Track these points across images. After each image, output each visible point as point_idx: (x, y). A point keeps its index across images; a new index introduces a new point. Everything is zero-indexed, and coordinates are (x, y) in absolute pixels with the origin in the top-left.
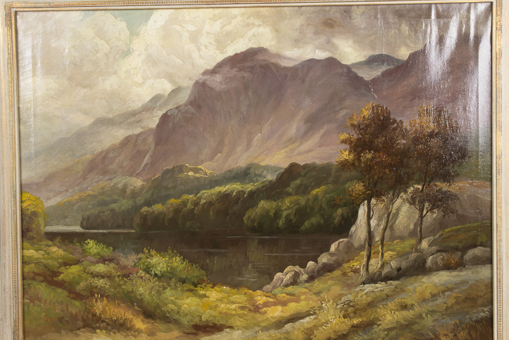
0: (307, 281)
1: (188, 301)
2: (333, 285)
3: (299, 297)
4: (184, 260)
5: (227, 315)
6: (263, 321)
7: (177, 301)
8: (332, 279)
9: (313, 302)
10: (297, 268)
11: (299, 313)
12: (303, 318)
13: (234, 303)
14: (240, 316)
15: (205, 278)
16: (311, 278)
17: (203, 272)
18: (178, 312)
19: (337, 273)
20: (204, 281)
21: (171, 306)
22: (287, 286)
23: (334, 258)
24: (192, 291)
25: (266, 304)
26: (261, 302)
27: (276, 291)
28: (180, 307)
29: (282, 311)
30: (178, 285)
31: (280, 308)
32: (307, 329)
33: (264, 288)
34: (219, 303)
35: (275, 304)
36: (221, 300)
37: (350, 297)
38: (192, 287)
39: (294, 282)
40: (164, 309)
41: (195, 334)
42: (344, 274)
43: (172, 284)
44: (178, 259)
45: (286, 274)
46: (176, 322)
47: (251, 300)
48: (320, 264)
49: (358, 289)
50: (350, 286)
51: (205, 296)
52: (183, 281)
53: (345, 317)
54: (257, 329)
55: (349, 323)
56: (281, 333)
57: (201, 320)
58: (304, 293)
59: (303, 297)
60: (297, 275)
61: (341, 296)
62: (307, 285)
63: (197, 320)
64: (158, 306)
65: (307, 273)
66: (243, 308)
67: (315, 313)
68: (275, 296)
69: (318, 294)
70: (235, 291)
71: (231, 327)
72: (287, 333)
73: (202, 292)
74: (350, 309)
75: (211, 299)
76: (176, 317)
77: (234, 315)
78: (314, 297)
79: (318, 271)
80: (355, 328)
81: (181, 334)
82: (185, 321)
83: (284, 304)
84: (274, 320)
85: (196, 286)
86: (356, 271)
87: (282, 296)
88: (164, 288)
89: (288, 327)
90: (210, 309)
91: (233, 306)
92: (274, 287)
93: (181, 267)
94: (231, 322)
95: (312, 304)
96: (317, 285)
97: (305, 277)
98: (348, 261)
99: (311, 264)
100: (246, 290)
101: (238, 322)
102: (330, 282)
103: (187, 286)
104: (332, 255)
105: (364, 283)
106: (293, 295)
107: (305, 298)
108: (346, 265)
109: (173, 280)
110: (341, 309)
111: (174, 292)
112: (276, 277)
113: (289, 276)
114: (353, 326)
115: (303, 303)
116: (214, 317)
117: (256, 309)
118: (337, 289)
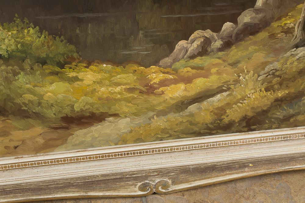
0: (220, 50)
1: (53, 87)
2: (256, 51)
3: (209, 70)
4: (41, 31)
5: (108, 101)
6: (160, 104)
7: (36, 89)
8: (255, 43)
9: (228, 75)
10: (208, 33)
11: (207, 91)
12: (213, 95)
13: (118, 84)
14: (128, 100)
15: (75, 55)
16: (227, 45)
17: (72, 47)
18: (40, 104)
19: (263, 35)
20: (73, 59)
21: (28, 97)
22: (193, 57)
23: (261, 15)
24: (57, 74)
25: (163, 83)
26: (157, 81)
27: (177, 65)
28: (41, 97)
29: (186, 90)
30: (36, 67)
31: (182, 86)
32: (218, 109)
33: (162, 63)
34: (97, 87)
35: (175, 82)
36: (100, 83)
37: (277, 65)
38: (57, 69)
39: (204, 51)
40: (18, 101)
41: (67, 128)
42: (272, 36)
43: (27, 67)
44: (32, 31)
45: (193, 42)
46: (38, 116)
47: (143, 78)
48: (240, 26)
49: (288, 54)
50: (277, 52)
51: (76, 79)
52: (43, 62)
53: (267, 90)
54: (151, 114)
55: (271, 96)
56: (182, 117)
57: (73, 110)
58: (215, 65)
59: (214, 70)
60: (207, 42)
61: (265, 64)
62: (220, 54)
63: (67, 111)
64: (8, 98)
65: (222, 39)
66: (131, 90)
67: (229, 89)
68: (176, 71)
69: (234, 64)
70: (119, 69)
71: (116, 115)
72: (192, 115)
73: (72, 74)
74: (275, 80)
75: (86, 82)
76: (37, 109)
77: (119, 100)
78: (229, 69)
79: (237, 35)
80: (279, 102)
81: (46, 129)
82: (50, 114)
83: (188, 80)
84: (174, 102)
85: (62, 67)
86: (288, 31)
87: (186, 71)
88: (15, 74)
89: (193, 108)
90: (85, 95)
91: (118, 89)
92: (175, 60)
93: (38, 42)
94: (116, 108)
95: (225, 77)
96: (235, 53)
97: (218, 43)
98: (279, 19)
99: (227, 26)
100: (136, 67)
101: (125, 108)
102: (251, 48)
103: (48, 68)
104: (258, 11)
105: (297, 46)
106: (202, 68)
107: (217, 71)
108: (275, 24)
109: (28, 61)
110: (264, 81)
111: (30, 77)
112: (177, 47)
113: (195, 44)
114: (277, 100)
115: (214, 78)
116: (92, 105)
117: (150, 90)
118: (260, 57)
